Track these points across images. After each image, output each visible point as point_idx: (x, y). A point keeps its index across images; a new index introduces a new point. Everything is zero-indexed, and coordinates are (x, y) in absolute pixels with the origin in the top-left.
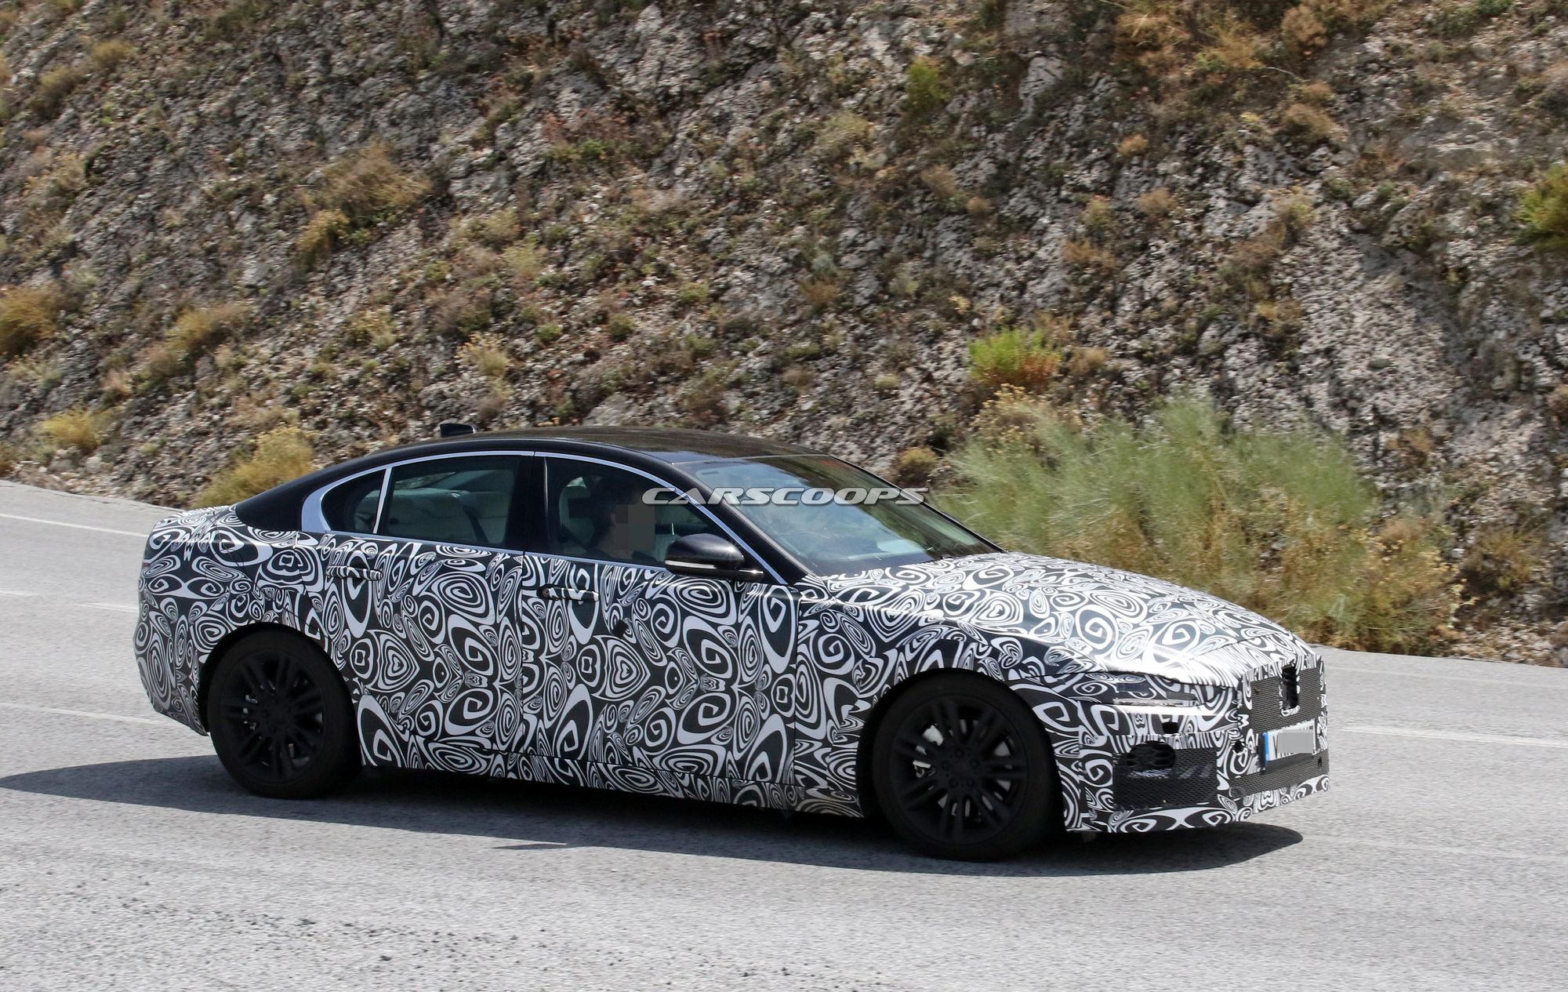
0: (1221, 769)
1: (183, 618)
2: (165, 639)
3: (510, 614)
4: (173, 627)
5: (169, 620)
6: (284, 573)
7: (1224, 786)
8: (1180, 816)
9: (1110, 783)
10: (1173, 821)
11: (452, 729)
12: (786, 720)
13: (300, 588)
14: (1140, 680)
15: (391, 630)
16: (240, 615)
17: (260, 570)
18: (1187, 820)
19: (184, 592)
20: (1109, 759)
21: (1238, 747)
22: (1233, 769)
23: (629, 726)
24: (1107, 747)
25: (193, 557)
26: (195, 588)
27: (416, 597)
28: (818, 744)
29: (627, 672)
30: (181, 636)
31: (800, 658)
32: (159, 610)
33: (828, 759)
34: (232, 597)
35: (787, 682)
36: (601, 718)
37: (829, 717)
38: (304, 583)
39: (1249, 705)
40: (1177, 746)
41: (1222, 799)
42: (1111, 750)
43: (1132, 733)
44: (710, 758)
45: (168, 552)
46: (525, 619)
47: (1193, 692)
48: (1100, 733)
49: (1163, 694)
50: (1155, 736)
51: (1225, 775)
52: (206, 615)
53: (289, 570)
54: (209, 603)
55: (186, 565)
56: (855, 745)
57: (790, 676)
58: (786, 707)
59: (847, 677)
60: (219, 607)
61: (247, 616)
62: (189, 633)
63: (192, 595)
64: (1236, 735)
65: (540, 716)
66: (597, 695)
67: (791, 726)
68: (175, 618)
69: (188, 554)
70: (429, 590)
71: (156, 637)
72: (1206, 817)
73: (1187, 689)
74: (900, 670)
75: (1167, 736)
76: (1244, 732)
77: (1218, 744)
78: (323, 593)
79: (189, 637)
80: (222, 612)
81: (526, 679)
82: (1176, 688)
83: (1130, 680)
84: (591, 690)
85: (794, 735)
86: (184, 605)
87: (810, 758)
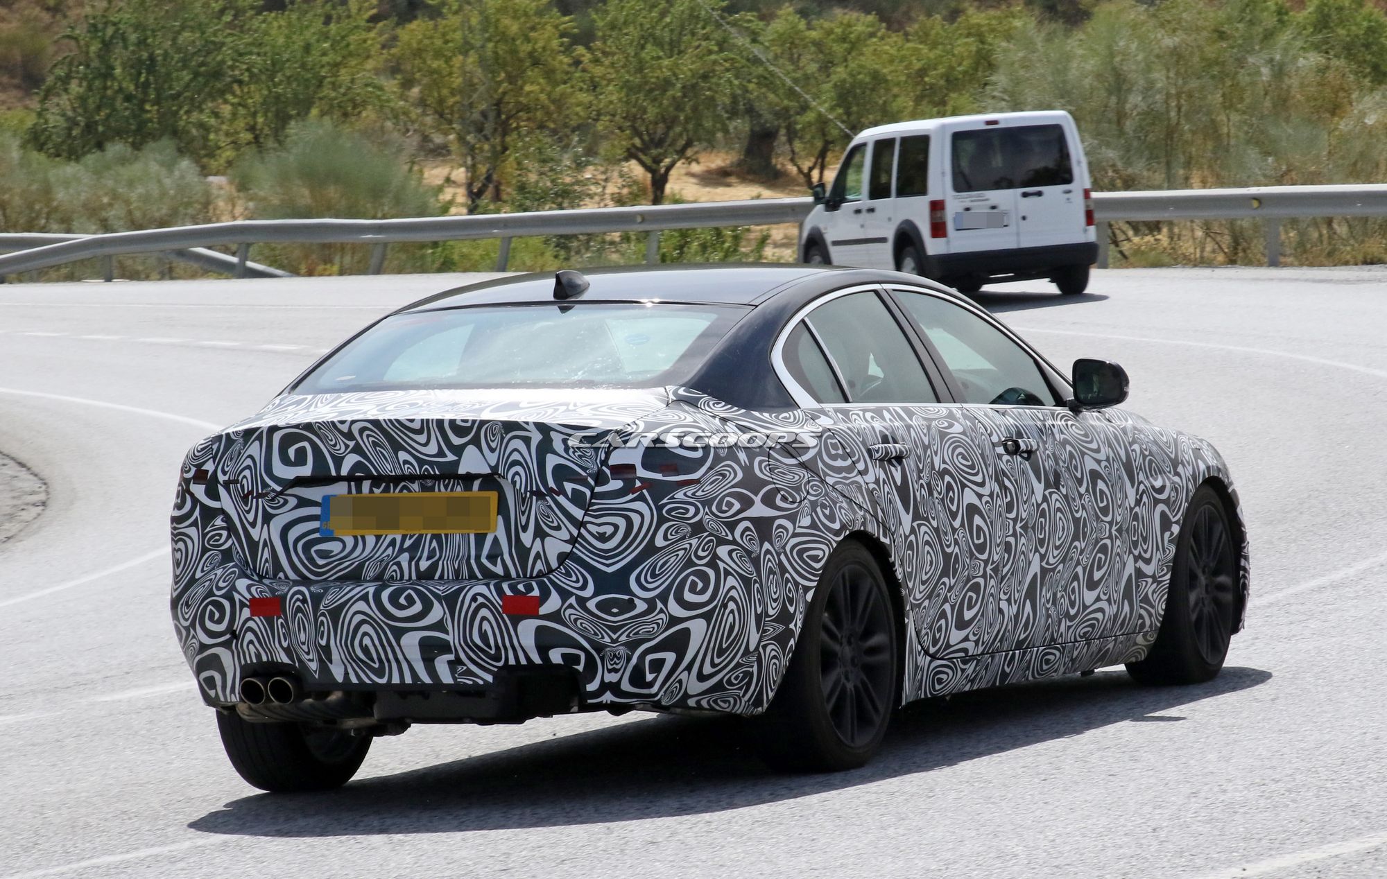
1: (767, 546)
2: (746, 582)
3: (997, 480)
4: (756, 562)
5: (749, 553)
6: (839, 463)
11: (956, 636)
12: (1136, 559)
13: (859, 479)
15: (927, 519)
16: (837, 526)
17: (820, 464)
19: (759, 510)
23: (1059, 595)
25: (751, 460)
26: (768, 501)
27: (938, 472)
28: (1150, 580)
29: (1062, 528)
30: (771, 571)
31: (1142, 487)
32: (734, 542)
33: (1155, 596)
34: (814, 505)
35: (1136, 518)
36: (1044, 593)
37: (1158, 549)
38: (860, 473)
44: (1099, 615)
45: (718, 460)
46: (1007, 483)
52: (795, 535)
53: (844, 459)
54: (792, 518)
55: (748, 470)
56: (1168, 576)
57: (1137, 509)
58: (1135, 544)
59: (1166, 502)
60: (806, 521)
61: (843, 527)
62: (781, 564)
63: (768, 512)
65: (1009, 601)
66: (1044, 564)
67: (1137, 565)
68: (756, 548)
69: (742, 456)
70: (944, 462)
71: (731, 581)
74: (1190, 486)
78: (877, 482)
79: (783, 570)
80: (813, 525)
81: (1006, 556)
84: (1042, 557)
85: (1139, 573)
86: (763, 527)
87: (1146, 600)
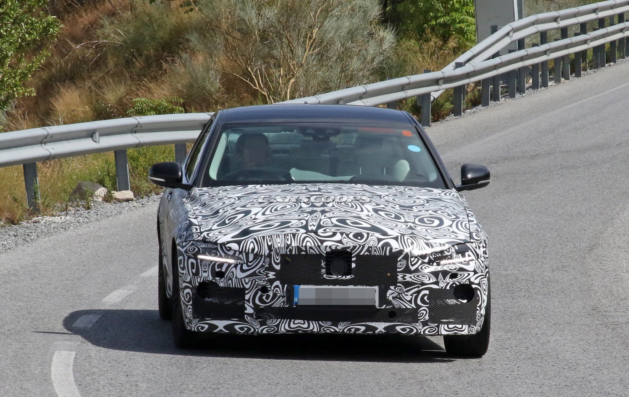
0: (248, 301)
7: (249, 310)
8: (221, 324)
9: (191, 303)
10: (217, 327)
14: (215, 246)
18: (225, 327)
20: (191, 289)
21: (264, 290)
22: (257, 302)
24: (190, 282)
39: (278, 267)
40: (221, 285)
41: (248, 319)
42: (191, 285)
43: (200, 275)
47: (241, 256)
48: (189, 275)
49: (223, 254)
50: (210, 278)
51: (251, 304)
64: (263, 283)
72: (237, 327)
73: (237, 254)
75: (217, 278)
76: (271, 281)
77: (247, 286)
82: (231, 253)
83: (210, 246)
